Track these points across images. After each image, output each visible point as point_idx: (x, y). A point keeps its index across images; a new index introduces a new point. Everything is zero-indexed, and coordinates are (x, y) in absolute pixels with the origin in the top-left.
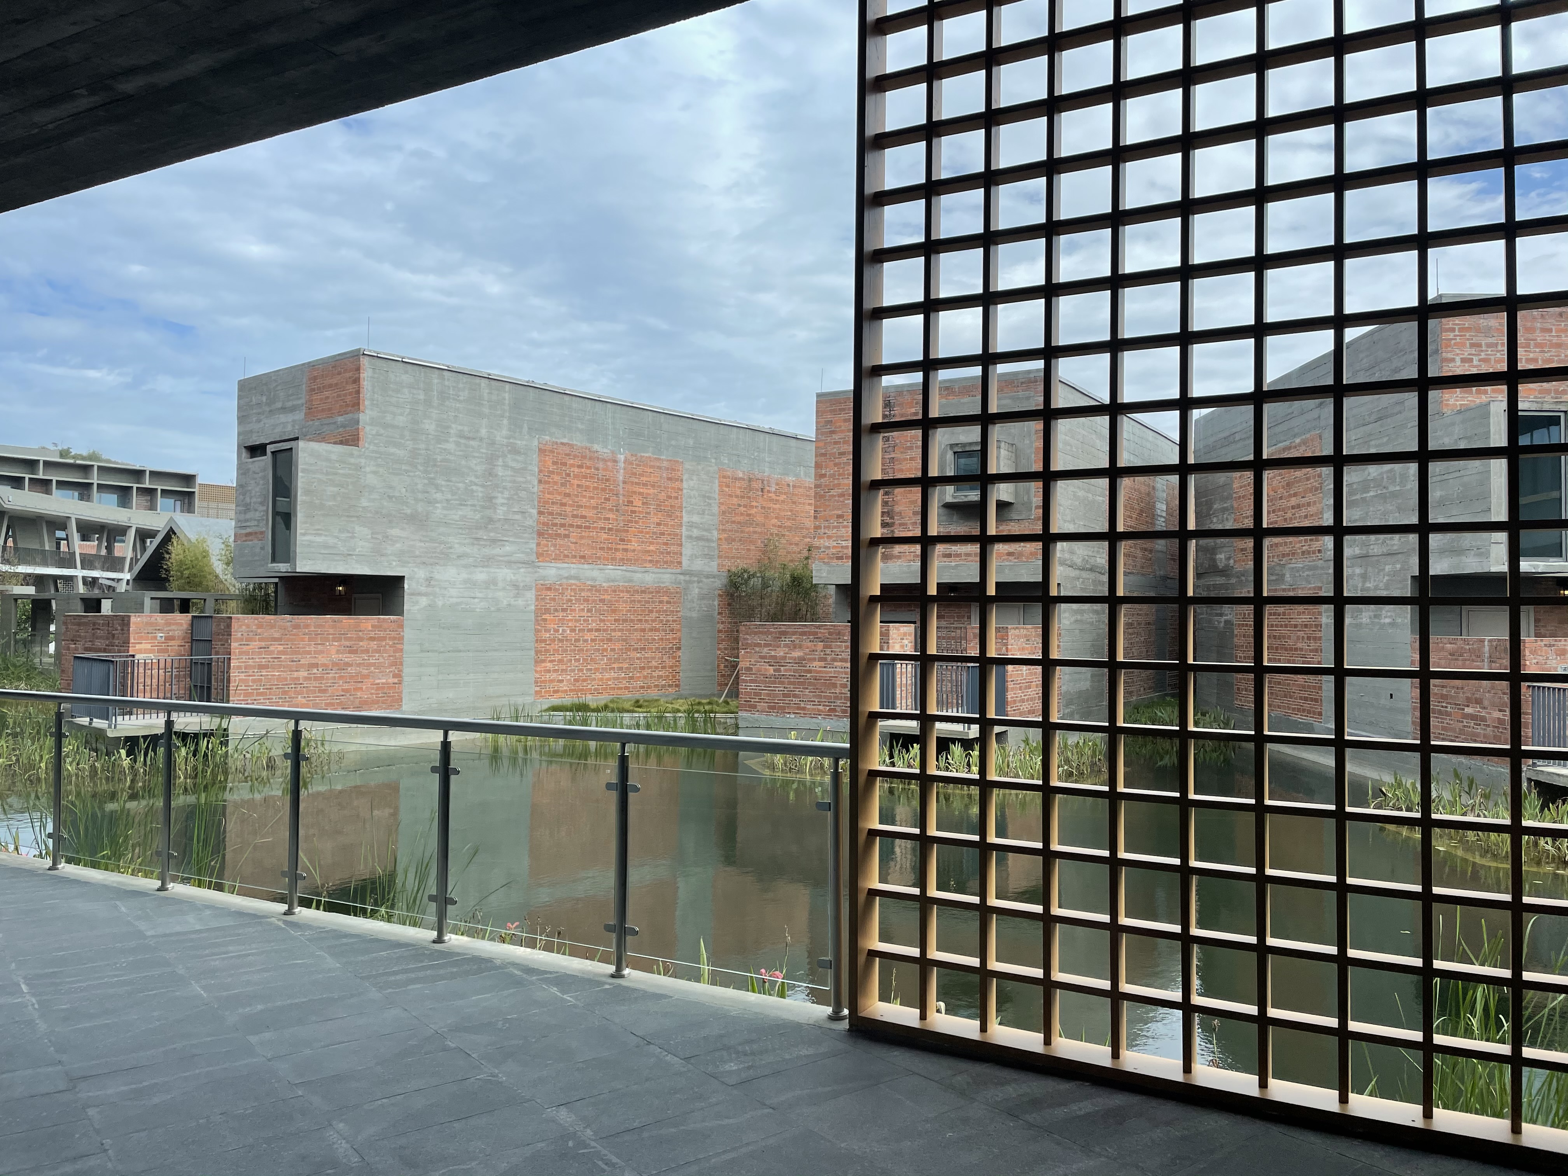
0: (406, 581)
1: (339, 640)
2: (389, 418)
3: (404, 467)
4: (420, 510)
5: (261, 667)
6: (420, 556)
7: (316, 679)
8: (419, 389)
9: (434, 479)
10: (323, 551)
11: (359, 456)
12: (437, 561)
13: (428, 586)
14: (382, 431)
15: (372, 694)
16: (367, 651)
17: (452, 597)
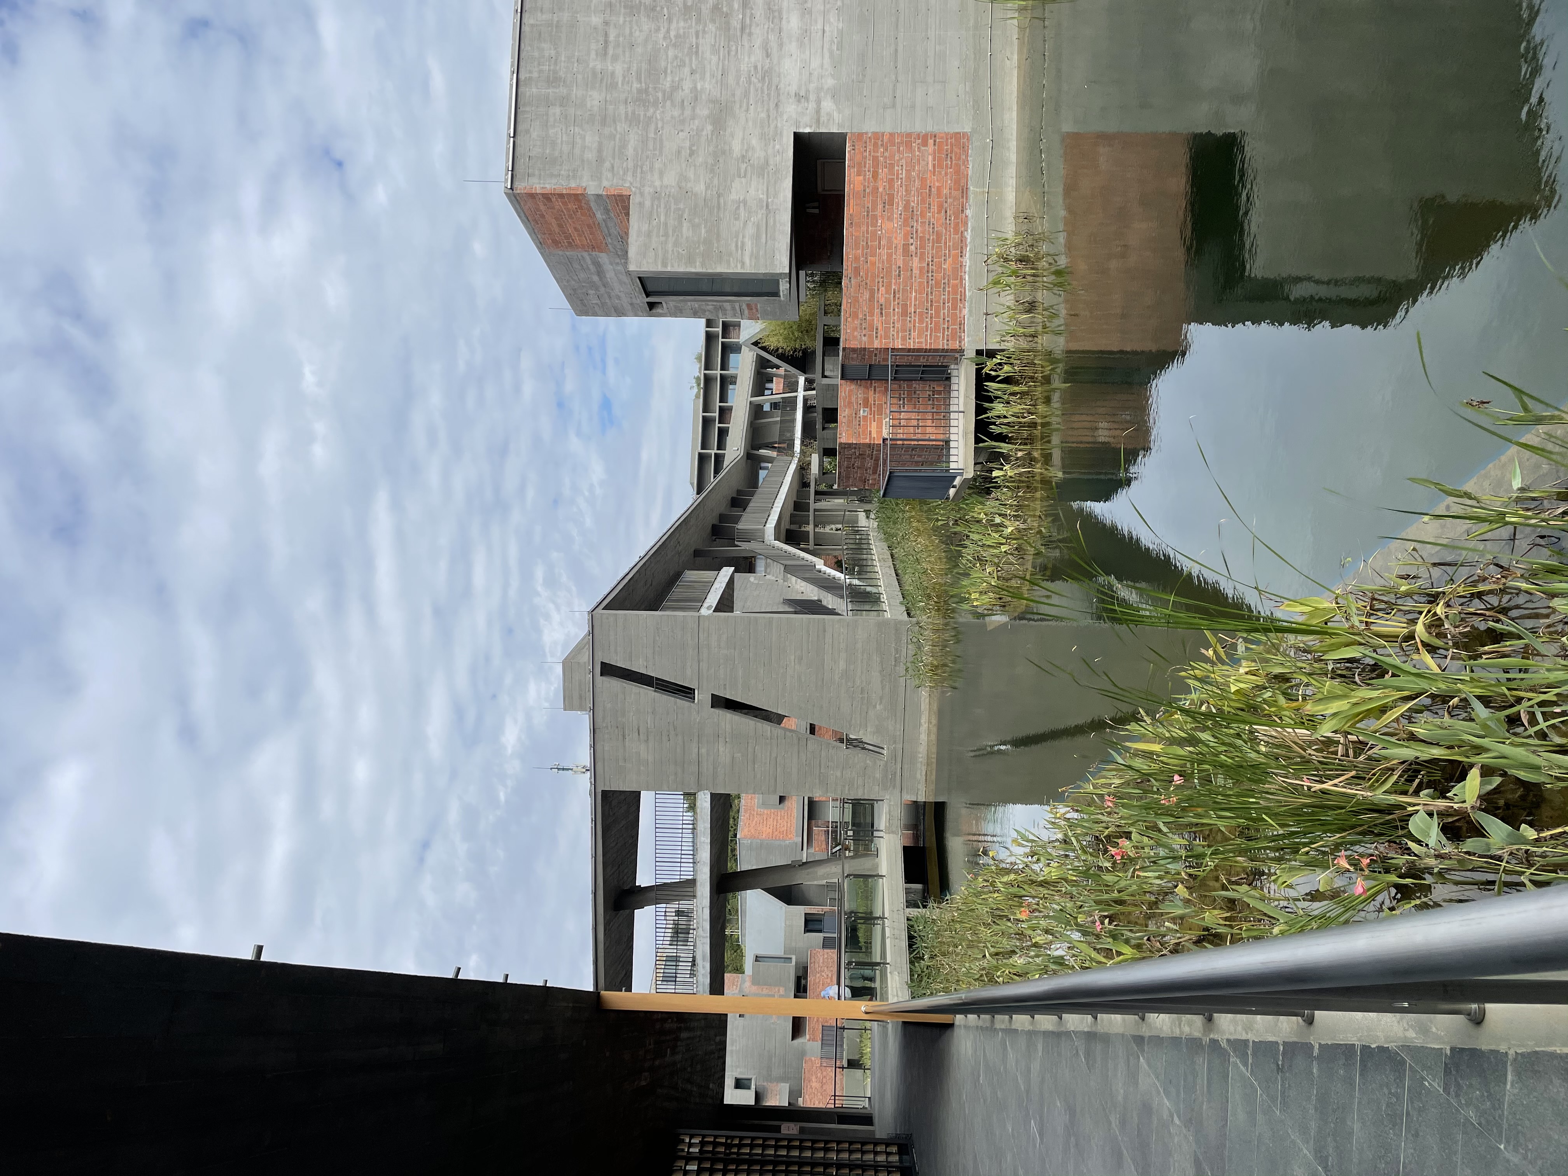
0: (801, 130)
1: (875, 218)
2: (590, 156)
3: (652, 135)
4: (706, 112)
5: (905, 313)
6: (768, 110)
7: (923, 247)
8: (547, 115)
9: (664, 92)
10: (763, 240)
11: (642, 194)
12: (774, 87)
13: (807, 99)
14: (607, 164)
15: (946, 174)
16: (891, 182)
17: (822, 66)
